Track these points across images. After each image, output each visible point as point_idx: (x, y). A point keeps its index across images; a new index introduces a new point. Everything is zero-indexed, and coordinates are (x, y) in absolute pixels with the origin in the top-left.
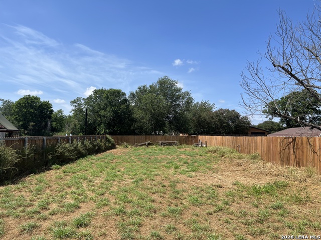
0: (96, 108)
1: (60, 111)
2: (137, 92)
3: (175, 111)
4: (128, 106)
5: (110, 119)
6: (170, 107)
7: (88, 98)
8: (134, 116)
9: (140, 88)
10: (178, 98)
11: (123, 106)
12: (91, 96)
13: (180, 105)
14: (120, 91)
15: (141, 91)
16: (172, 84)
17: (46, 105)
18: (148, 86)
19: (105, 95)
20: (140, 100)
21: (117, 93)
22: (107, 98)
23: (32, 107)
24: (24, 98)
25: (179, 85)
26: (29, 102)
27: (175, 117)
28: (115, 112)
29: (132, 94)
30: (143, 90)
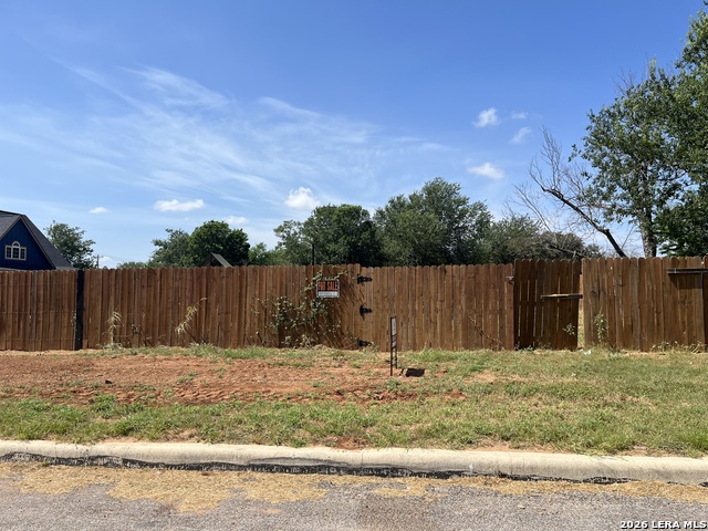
0: (321, 240)
1: (261, 246)
2: (387, 209)
3: (458, 237)
4: (373, 233)
5: (345, 257)
6: (449, 232)
7: (306, 224)
8: (385, 250)
9: (392, 202)
10: (462, 215)
11: (365, 235)
12: (311, 220)
13: (467, 227)
14: (360, 208)
15: (394, 206)
16: (450, 191)
17: (238, 237)
18: (406, 197)
19: (335, 217)
20: (394, 222)
21: (355, 213)
22: (339, 221)
23: (218, 241)
24: (205, 226)
25: (462, 194)
26: (214, 232)
27: (458, 250)
28: (353, 245)
29: (381, 212)
30: (398, 205)
